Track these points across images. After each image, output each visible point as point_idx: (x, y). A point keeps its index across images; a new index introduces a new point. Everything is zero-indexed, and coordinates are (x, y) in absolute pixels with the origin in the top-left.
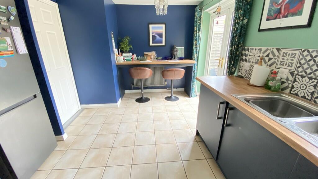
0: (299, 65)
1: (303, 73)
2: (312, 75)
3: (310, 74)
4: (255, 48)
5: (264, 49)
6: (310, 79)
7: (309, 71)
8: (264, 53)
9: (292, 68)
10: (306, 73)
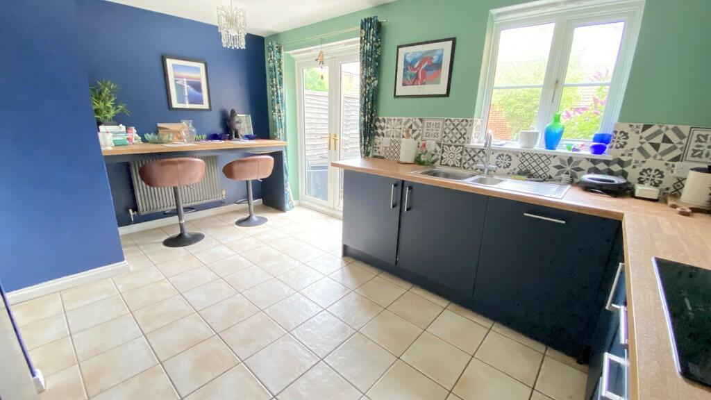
1: (450, 143)
3: (456, 142)
4: (393, 118)
5: (404, 119)
7: (454, 140)
8: (405, 124)
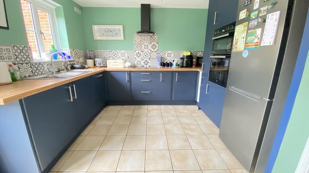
0: (15, 57)
1: (21, 62)
2: (26, 61)
3: (25, 61)
6: (27, 64)
7: (23, 59)
9: (13, 60)
10: (22, 61)
